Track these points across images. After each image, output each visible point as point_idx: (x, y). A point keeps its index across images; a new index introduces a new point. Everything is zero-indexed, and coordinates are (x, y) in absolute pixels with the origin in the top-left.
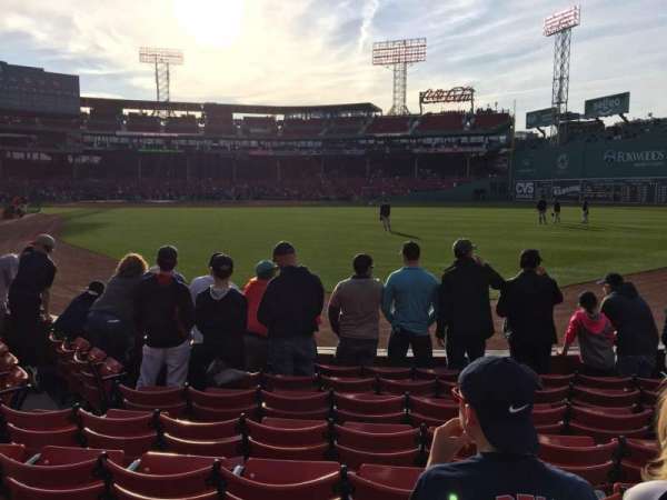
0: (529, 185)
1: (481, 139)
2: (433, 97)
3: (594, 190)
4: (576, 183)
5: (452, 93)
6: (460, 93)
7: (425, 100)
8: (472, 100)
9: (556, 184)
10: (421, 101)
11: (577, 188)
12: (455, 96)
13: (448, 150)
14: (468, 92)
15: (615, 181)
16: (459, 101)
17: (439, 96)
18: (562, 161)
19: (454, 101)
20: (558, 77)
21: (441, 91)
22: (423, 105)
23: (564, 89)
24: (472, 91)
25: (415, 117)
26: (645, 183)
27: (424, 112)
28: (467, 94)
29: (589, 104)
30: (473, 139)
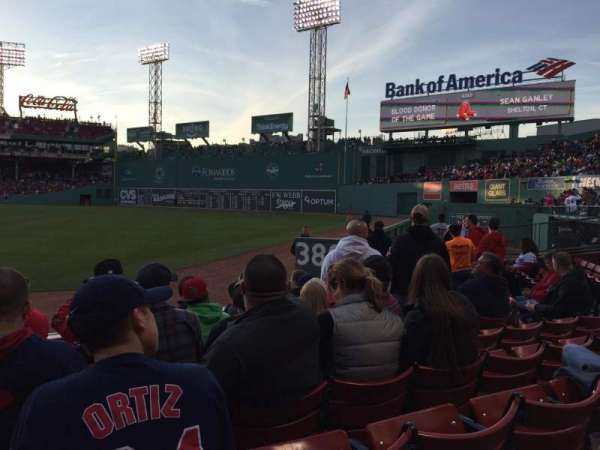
0: (132, 192)
1: (84, 148)
2: (34, 102)
3: (186, 198)
4: (171, 192)
5: (54, 101)
6: (63, 102)
7: (25, 104)
8: (75, 110)
9: (155, 192)
10: (21, 104)
11: (173, 196)
12: (57, 105)
13: (52, 155)
14: (71, 103)
15: (201, 191)
16: (62, 109)
17: (40, 102)
18: (159, 173)
19: (57, 108)
20: (153, 101)
21: (43, 98)
22: (23, 109)
23: (159, 112)
24: (75, 102)
25: (15, 120)
27: (24, 116)
28: (71, 104)
29: (179, 127)
30: (78, 147)
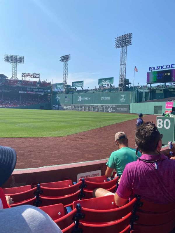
0: (57, 105)
1: (42, 90)
2: (26, 75)
3: (75, 107)
4: (70, 105)
5: (33, 75)
6: (35, 75)
7: (23, 76)
8: (39, 78)
9: (65, 105)
10: (22, 76)
11: (71, 107)
12: (34, 76)
13: (31, 93)
14: (38, 75)
15: (80, 105)
16: (35, 77)
17: (28, 75)
20: (65, 74)
21: (29, 74)
22: (23, 78)
23: (66, 78)
24: (39, 75)
25: (20, 81)
26: (87, 106)
27: (23, 80)
28: (38, 76)
29: (73, 83)
30: (40, 90)
